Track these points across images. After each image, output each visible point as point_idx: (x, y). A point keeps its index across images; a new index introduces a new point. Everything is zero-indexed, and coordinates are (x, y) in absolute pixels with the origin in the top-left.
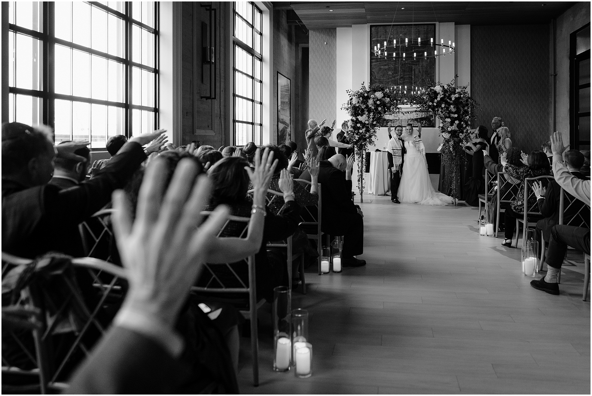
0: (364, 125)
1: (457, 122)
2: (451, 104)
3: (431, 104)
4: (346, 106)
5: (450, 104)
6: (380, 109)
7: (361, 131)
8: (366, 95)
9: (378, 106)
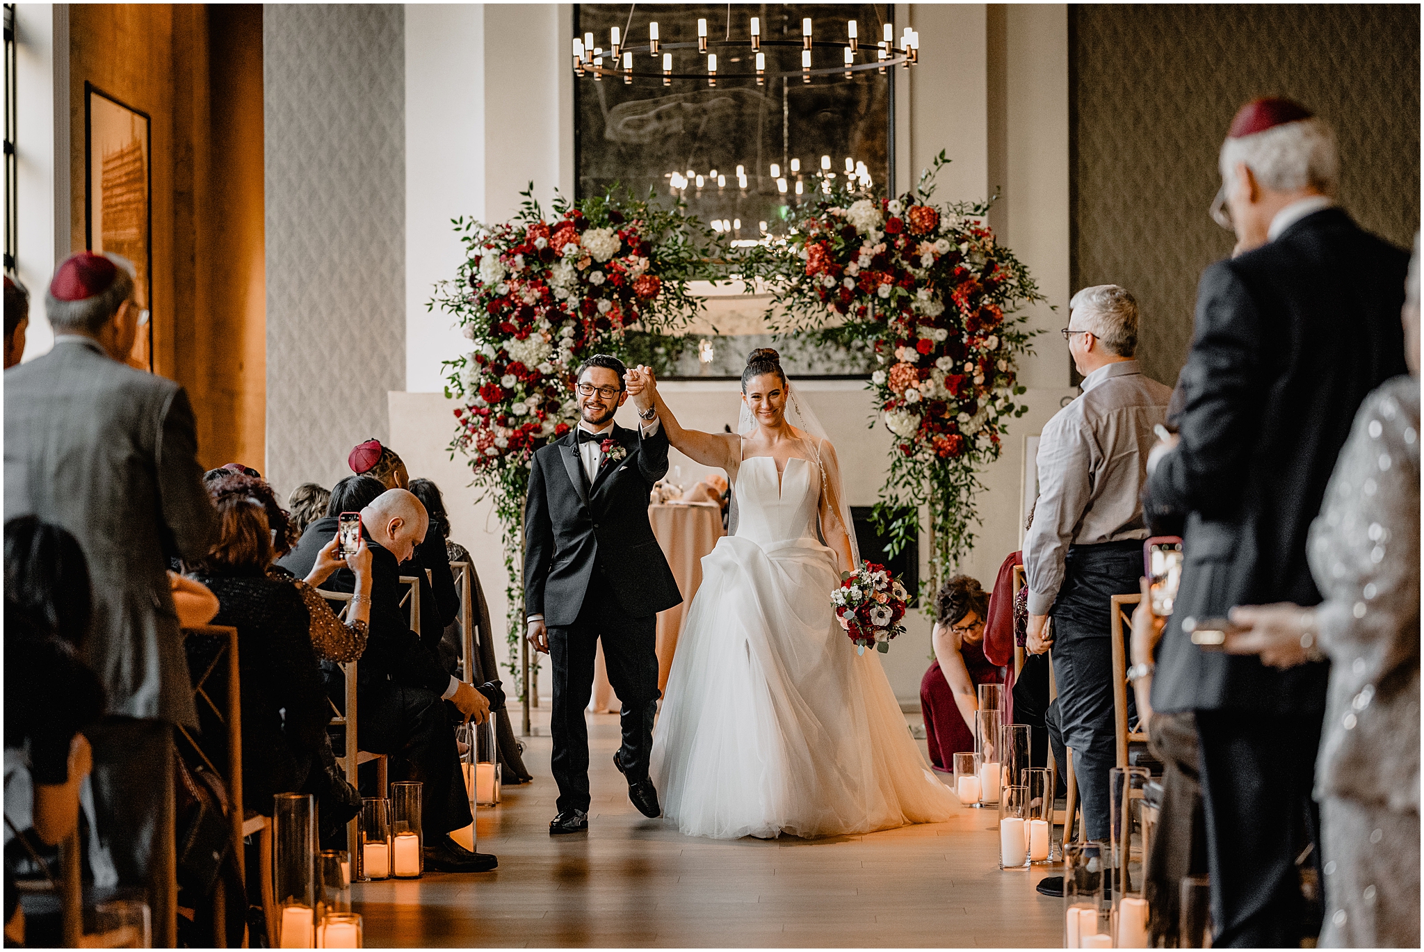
0: (533, 380)
1: (944, 363)
2: (921, 283)
3: (830, 282)
4: (452, 292)
5: (913, 285)
6: (604, 305)
7: (518, 409)
8: (541, 243)
9: (596, 292)
